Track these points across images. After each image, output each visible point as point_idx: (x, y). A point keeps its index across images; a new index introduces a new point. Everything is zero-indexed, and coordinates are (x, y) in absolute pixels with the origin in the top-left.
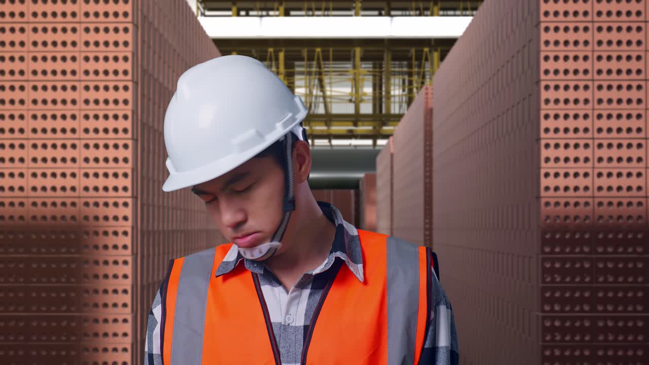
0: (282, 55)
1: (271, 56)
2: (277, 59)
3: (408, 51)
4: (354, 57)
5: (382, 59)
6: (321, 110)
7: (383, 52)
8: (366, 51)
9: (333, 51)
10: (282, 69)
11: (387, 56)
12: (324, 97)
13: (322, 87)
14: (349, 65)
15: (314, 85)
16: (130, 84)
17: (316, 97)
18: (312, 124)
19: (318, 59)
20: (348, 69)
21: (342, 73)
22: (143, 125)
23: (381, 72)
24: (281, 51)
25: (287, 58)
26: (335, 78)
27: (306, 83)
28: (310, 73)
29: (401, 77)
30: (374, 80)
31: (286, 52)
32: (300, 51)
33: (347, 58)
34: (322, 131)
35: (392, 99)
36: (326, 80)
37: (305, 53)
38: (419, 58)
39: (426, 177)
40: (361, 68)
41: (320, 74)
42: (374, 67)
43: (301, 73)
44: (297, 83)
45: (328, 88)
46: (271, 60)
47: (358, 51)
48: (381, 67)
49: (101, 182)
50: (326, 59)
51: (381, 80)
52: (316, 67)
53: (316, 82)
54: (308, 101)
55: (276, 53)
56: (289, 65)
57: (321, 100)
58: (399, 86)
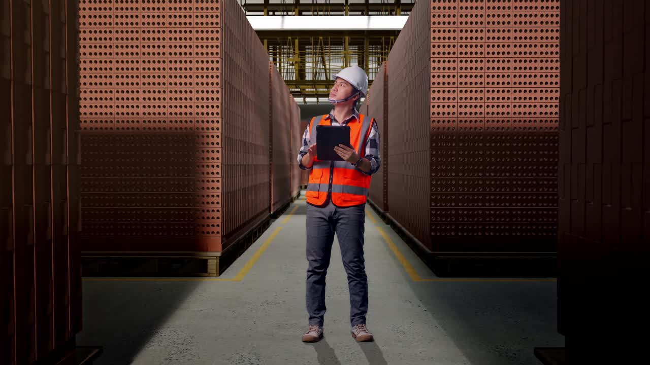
0: (297, 41)
1: (290, 41)
2: (294, 44)
3: (381, 39)
4: (345, 42)
5: (363, 44)
6: (323, 78)
7: (364, 39)
8: (352, 39)
9: (331, 39)
10: (297, 51)
11: (366, 42)
12: (325, 69)
13: (323, 62)
14: (341, 48)
15: (318, 61)
16: (219, 60)
17: (320, 69)
18: (317, 87)
19: (321, 44)
20: (341, 51)
21: (337, 53)
22: (225, 81)
23: (363, 53)
24: (296, 38)
25: (300, 43)
26: (332, 57)
27: (313, 59)
28: (315, 53)
29: (376, 55)
30: (359, 58)
31: (299, 39)
32: (309, 39)
33: (339, 43)
34: (324, 91)
35: (370, 70)
36: (326, 58)
37: (312, 41)
38: (387, 43)
39: (384, 117)
40: (349, 49)
41: (322, 53)
42: (359, 49)
43: (310, 53)
44: (307, 60)
45: (327, 63)
46: (290, 45)
47: (347, 38)
48: (363, 49)
49: (205, 110)
50: (326, 44)
51: (363, 58)
52: (320, 50)
53: (320, 59)
54: (314, 71)
55: (293, 40)
56: (302, 47)
57: (323, 71)
58: (375, 62)
